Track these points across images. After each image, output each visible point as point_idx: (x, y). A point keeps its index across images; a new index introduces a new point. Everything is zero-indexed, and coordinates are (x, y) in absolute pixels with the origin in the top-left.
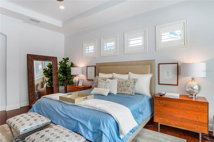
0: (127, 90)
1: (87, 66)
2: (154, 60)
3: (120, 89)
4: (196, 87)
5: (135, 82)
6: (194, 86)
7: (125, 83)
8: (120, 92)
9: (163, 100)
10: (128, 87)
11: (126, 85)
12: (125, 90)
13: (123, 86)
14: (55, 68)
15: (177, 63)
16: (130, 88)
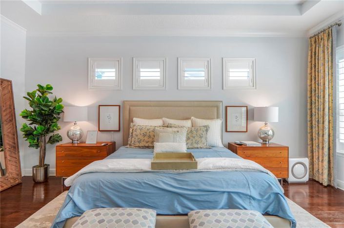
0: (200, 142)
1: (100, 106)
2: (222, 101)
3: (190, 141)
4: (270, 133)
5: (207, 130)
6: (269, 131)
7: (195, 132)
8: (190, 147)
9: (247, 150)
10: (201, 137)
11: (198, 135)
12: (197, 143)
13: (194, 137)
14: (8, 106)
15: (247, 107)
16: (203, 139)
